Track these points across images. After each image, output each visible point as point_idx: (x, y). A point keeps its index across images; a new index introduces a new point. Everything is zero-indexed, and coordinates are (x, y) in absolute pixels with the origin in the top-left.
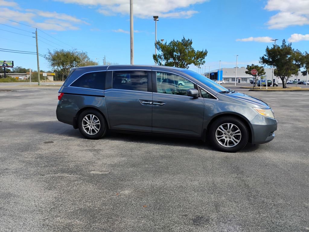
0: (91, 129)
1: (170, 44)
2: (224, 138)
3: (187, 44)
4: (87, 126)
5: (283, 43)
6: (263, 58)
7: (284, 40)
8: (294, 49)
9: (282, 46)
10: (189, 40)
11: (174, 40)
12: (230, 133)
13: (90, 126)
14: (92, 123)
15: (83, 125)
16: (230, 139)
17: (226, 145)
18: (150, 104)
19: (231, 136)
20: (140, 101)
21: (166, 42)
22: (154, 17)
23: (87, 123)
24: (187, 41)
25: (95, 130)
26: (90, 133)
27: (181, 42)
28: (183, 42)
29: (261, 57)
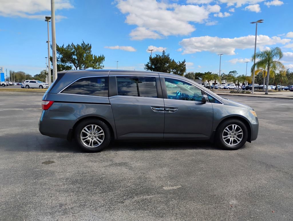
0: (92, 141)
1: (68, 47)
2: (229, 138)
3: (86, 48)
4: (88, 138)
5: (163, 53)
6: (147, 65)
7: (164, 51)
8: (171, 59)
9: (163, 56)
10: (88, 44)
11: (72, 44)
12: (234, 133)
13: (91, 137)
14: (93, 134)
15: (82, 138)
16: (234, 139)
17: (231, 144)
18: (162, 110)
19: (234, 136)
20: (151, 108)
21: (63, 45)
22: (46, 18)
23: (87, 135)
24: (87, 46)
25: (98, 142)
26: (91, 145)
27: (81, 46)
28: (83, 46)
29: (146, 65)
